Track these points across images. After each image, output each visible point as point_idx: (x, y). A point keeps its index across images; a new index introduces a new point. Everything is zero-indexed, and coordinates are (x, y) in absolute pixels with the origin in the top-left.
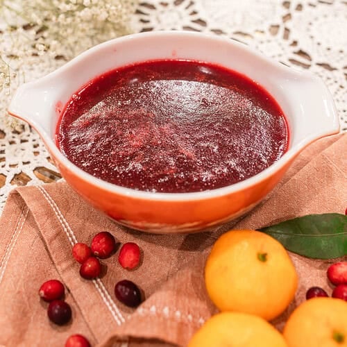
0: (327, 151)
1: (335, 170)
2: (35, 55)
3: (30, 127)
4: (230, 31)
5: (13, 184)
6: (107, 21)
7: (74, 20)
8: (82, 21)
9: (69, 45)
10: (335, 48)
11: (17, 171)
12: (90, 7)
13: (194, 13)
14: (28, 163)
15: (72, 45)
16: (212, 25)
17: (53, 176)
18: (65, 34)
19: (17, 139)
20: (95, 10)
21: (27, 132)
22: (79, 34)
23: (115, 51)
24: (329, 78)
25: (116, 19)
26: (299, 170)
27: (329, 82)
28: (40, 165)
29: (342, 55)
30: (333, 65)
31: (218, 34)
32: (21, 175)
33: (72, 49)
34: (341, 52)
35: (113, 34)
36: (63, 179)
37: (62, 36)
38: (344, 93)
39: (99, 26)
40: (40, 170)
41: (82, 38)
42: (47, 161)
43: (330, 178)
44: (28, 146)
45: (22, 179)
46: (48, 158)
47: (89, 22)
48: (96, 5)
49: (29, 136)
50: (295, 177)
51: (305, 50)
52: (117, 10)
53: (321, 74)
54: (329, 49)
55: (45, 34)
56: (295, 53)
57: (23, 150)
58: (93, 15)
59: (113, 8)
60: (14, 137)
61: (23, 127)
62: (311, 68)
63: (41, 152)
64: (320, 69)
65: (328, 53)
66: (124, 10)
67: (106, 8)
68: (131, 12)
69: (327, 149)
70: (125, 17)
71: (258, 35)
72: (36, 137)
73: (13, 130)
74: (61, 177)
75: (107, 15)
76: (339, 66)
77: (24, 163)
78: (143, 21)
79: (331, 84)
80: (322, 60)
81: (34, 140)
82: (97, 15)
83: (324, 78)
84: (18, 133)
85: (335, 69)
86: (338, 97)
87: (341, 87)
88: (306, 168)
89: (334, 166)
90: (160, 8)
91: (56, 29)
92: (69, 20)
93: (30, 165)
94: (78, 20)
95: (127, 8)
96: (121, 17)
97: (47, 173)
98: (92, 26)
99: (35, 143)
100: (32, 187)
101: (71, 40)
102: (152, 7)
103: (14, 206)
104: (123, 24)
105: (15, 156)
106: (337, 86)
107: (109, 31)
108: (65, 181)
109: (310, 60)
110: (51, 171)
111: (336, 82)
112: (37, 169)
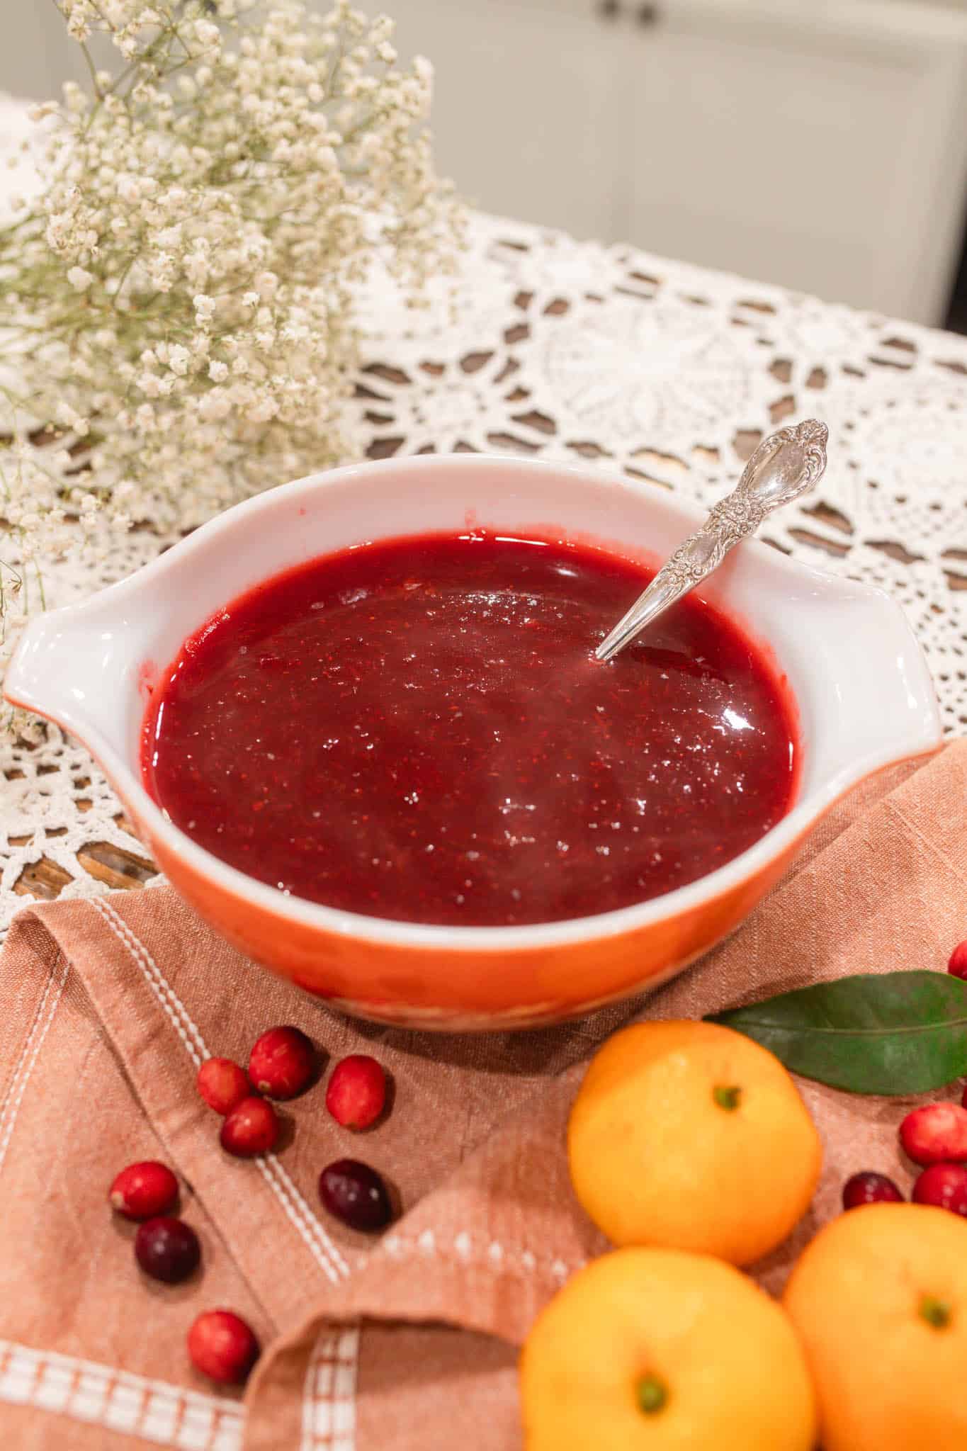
0: (898, 794)
1: (920, 847)
2: (72, 518)
3: (63, 731)
4: (621, 446)
5: (22, 894)
6: (274, 421)
7: (179, 421)
8: (202, 421)
9: (167, 490)
10: (921, 498)
11: (30, 853)
12: (226, 384)
13: (521, 393)
14: (61, 831)
15: (175, 490)
16: (570, 429)
17: (134, 869)
18: (155, 460)
19: (28, 764)
20: (242, 392)
21: (55, 743)
22: (198, 459)
23: (302, 512)
24: (900, 585)
25: (301, 416)
26: (820, 847)
27: (903, 594)
28: (94, 837)
29: (937, 517)
30: (914, 546)
31: (588, 456)
32: (44, 866)
33: (173, 503)
34: (936, 507)
35: (291, 460)
36: (161, 876)
37: (144, 466)
38: (942, 628)
39: (251, 434)
40: (97, 851)
41: (204, 471)
42: (114, 825)
43: (907, 869)
44: (60, 782)
45: (47, 876)
46: (119, 817)
47: (222, 423)
48: (245, 377)
49: (60, 753)
50: (811, 869)
51: (834, 501)
52: (303, 392)
53: (881, 572)
54: (901, 500)
55: (97, 457)
56: (805, 511)
57: (44, 794)
58: (235, 407)
59: (295, 386)
60: (17, 759)
61: (43, 728)
62: (852, 555)
63: (97, 802)
64: (877, 557)
65: (898, 509)
66: (324, 392)
67: (272, 386)
68: (341, 393)
69: (897, 790)
70: (325, 412)
71: (700, 461)
72: (81, 757)
73: (15, 741)
74: (156, 873)
75: (275, 407)
76: (931, 547)
77: (50, 833)
78: (372, 417)
79: (907, 601)
80: (880, 534)
81: (75, 767)
82: (247, 407)
83: (889, 585)
84: (30, 747)
85: (921, 558)
86: (926, 638)
87: (936, 608)
88: (839, 841)
89: (918, 836)
90: (422, 379)
91: (126, 445)
92: (167, 420)
93: (65, 837)
94: (192, 420)
95: (330, 382)
96: (315, 410)
97: (116, 859)
98: (228, 433)
99: (79, 774)
100: (76, 904)
101: (171, 479)
102: (399, 376)
103: (26, 955)
104: (321, 429)
105: (24, 811)
106: (922, 606)
107: (279, 450)
108: (166, 882)
109: (850, 532)
110: (125, 855)
111: (921, 595)
112: (86, 848)
